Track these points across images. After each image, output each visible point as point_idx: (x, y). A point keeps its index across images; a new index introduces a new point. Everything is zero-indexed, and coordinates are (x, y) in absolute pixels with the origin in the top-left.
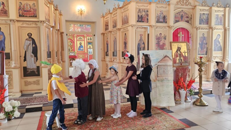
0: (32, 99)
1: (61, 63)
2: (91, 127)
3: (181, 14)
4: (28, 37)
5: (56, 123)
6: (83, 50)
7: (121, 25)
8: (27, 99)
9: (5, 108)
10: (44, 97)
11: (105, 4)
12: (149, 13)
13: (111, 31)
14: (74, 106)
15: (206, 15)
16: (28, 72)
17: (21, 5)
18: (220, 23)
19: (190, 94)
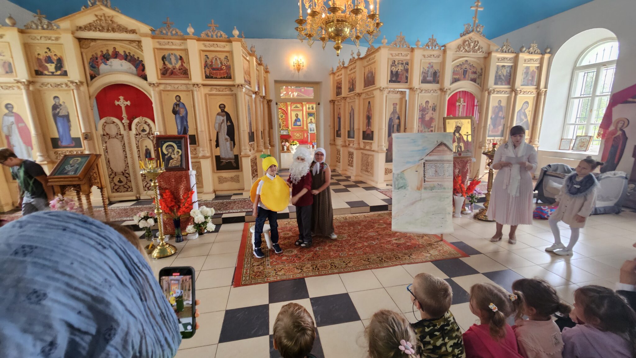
0: (230, 203)
1: (268, 148)
2: (317, 251)
3: (464, 67)
4: (220, 110)
5: (265, 242)
6: (300, 125)
7: (363, 88)
8: (223, 203)
9: (194, 218)
10: (247, 201)
11: (338, 55)
12: (409, 67)
13: (346, 98)
14: (290, 216)
15: (507, 69)
16: (222, 164)
17: (207, 59)
18: (530, 82)
19: (470, 201)
